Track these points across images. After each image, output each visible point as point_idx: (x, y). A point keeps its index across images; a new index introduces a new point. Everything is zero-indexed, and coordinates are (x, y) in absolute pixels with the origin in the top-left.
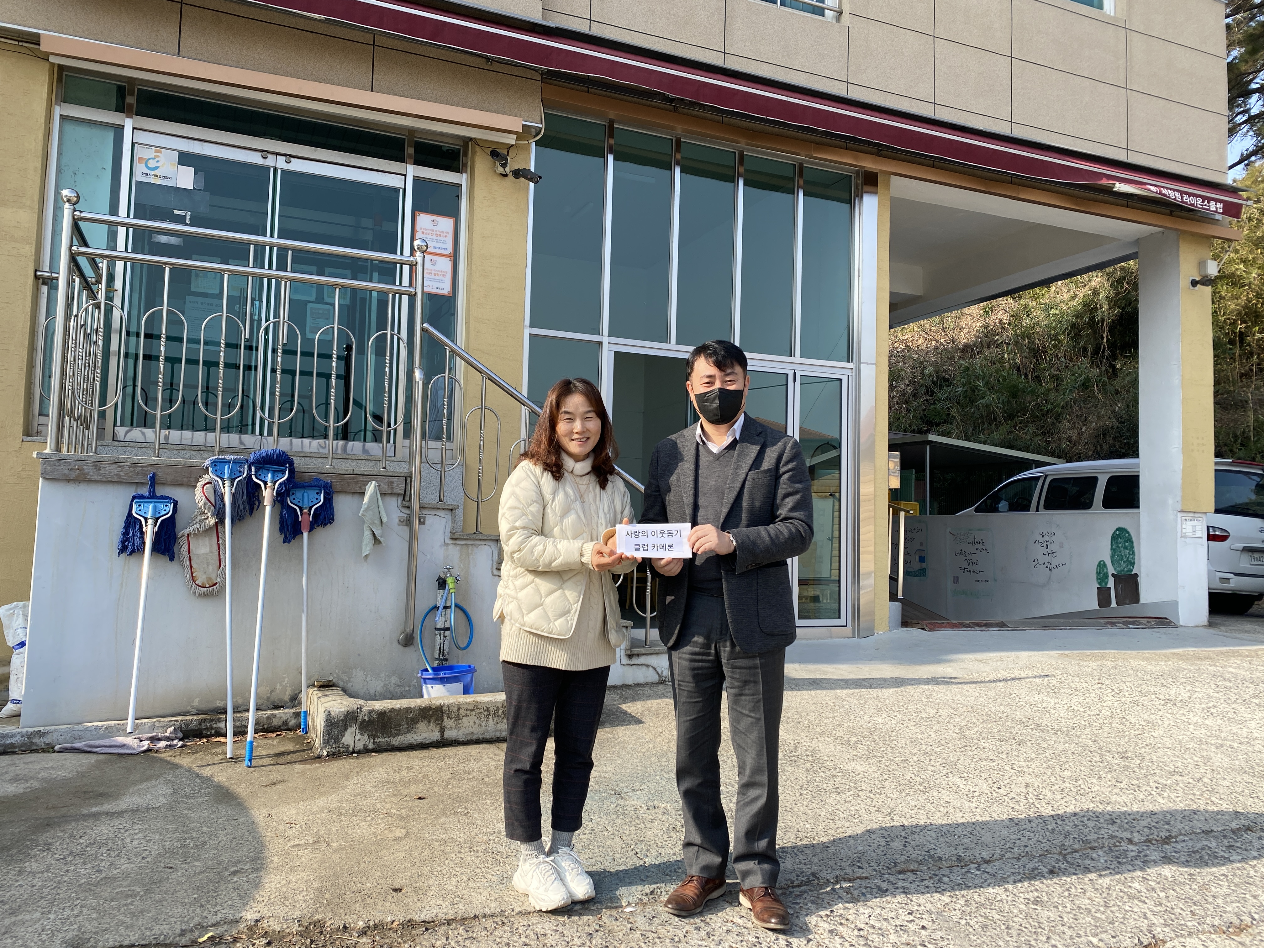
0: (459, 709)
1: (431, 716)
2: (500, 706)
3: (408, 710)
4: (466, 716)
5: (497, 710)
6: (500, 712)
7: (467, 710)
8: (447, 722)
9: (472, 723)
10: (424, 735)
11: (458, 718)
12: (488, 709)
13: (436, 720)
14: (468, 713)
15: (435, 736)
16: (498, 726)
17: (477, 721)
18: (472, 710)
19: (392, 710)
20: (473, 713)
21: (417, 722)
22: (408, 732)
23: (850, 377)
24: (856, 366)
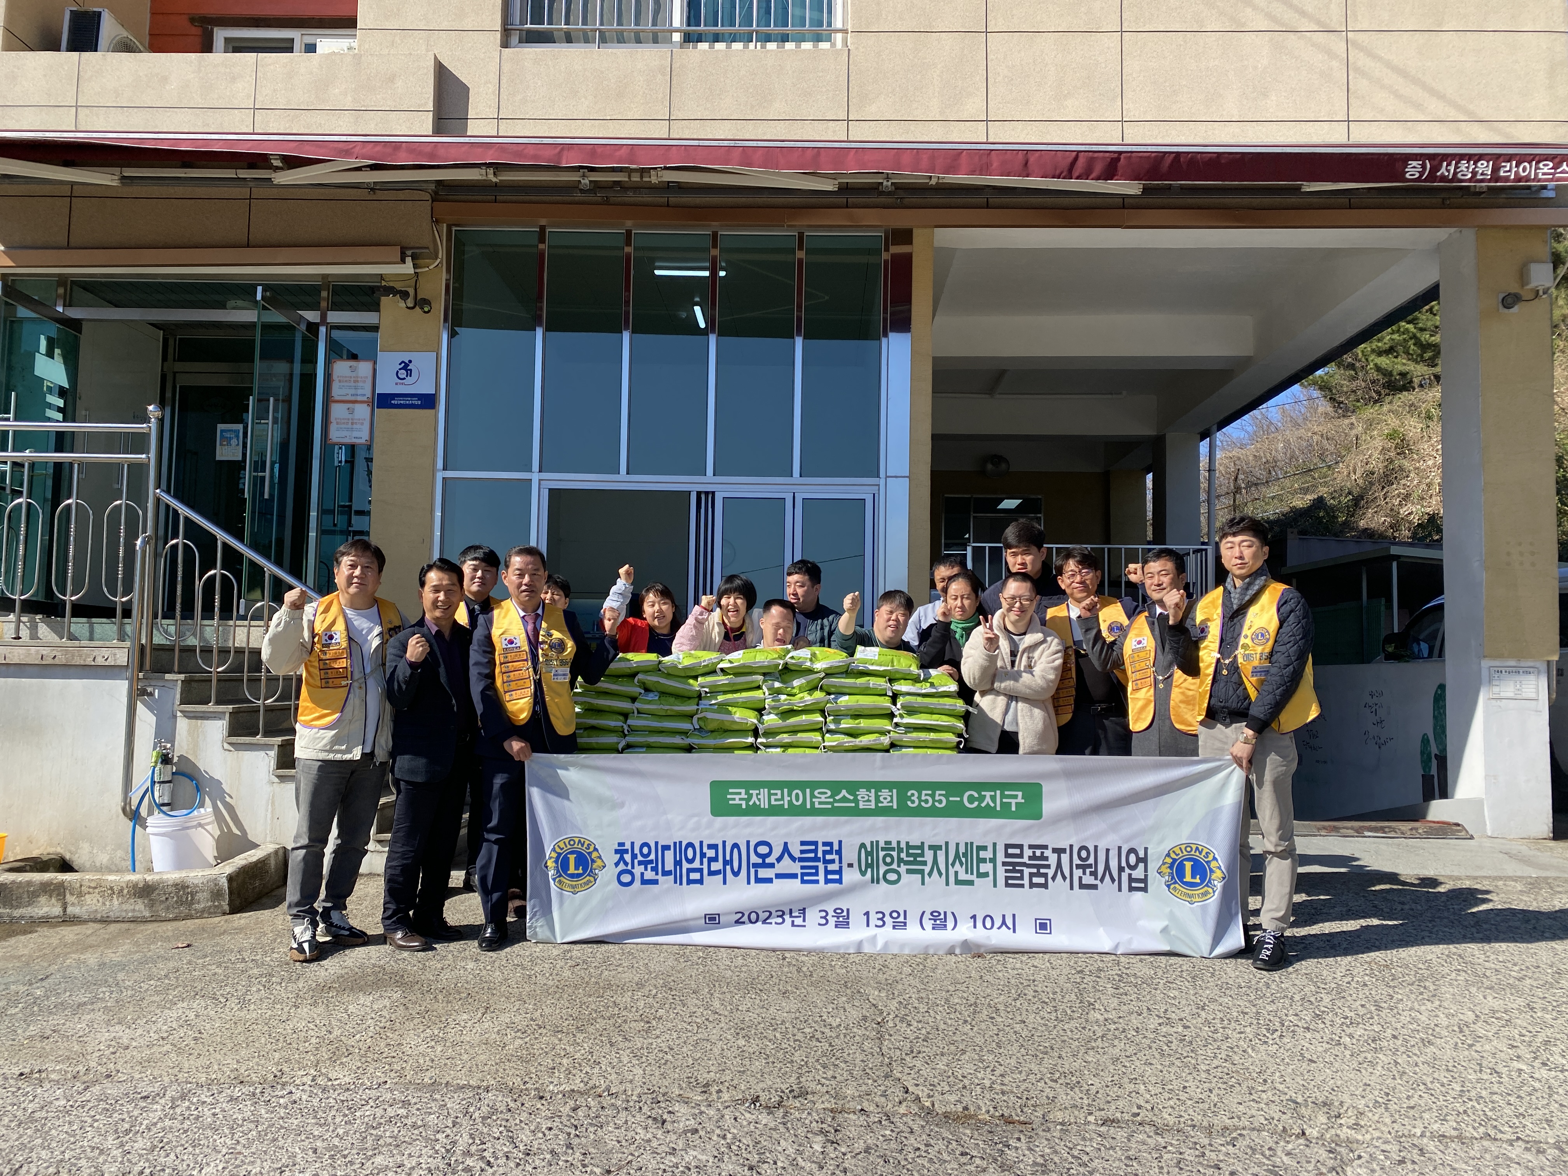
0: (81, 886)
1: (54, 890)
2: (125, 886)
3: (29, 883)
4: (89, 893)
5: (121, 890)
6: (125, 891)
7: (90, 887)
8: (69, 898)
9: (95, 901)
10: (45, 909)
11: (80, 895)
12: (111, 888)
13: (58, 895)
14: (91, 890)
15: (57, 910)
16: (124, 905)
17: (101, 900)
18: (95, 888)
19: (13, 882)
20: (97, 891)
21: (38, 896)
22: (29, 905)
23: (876, 495)
24: (882, 482)
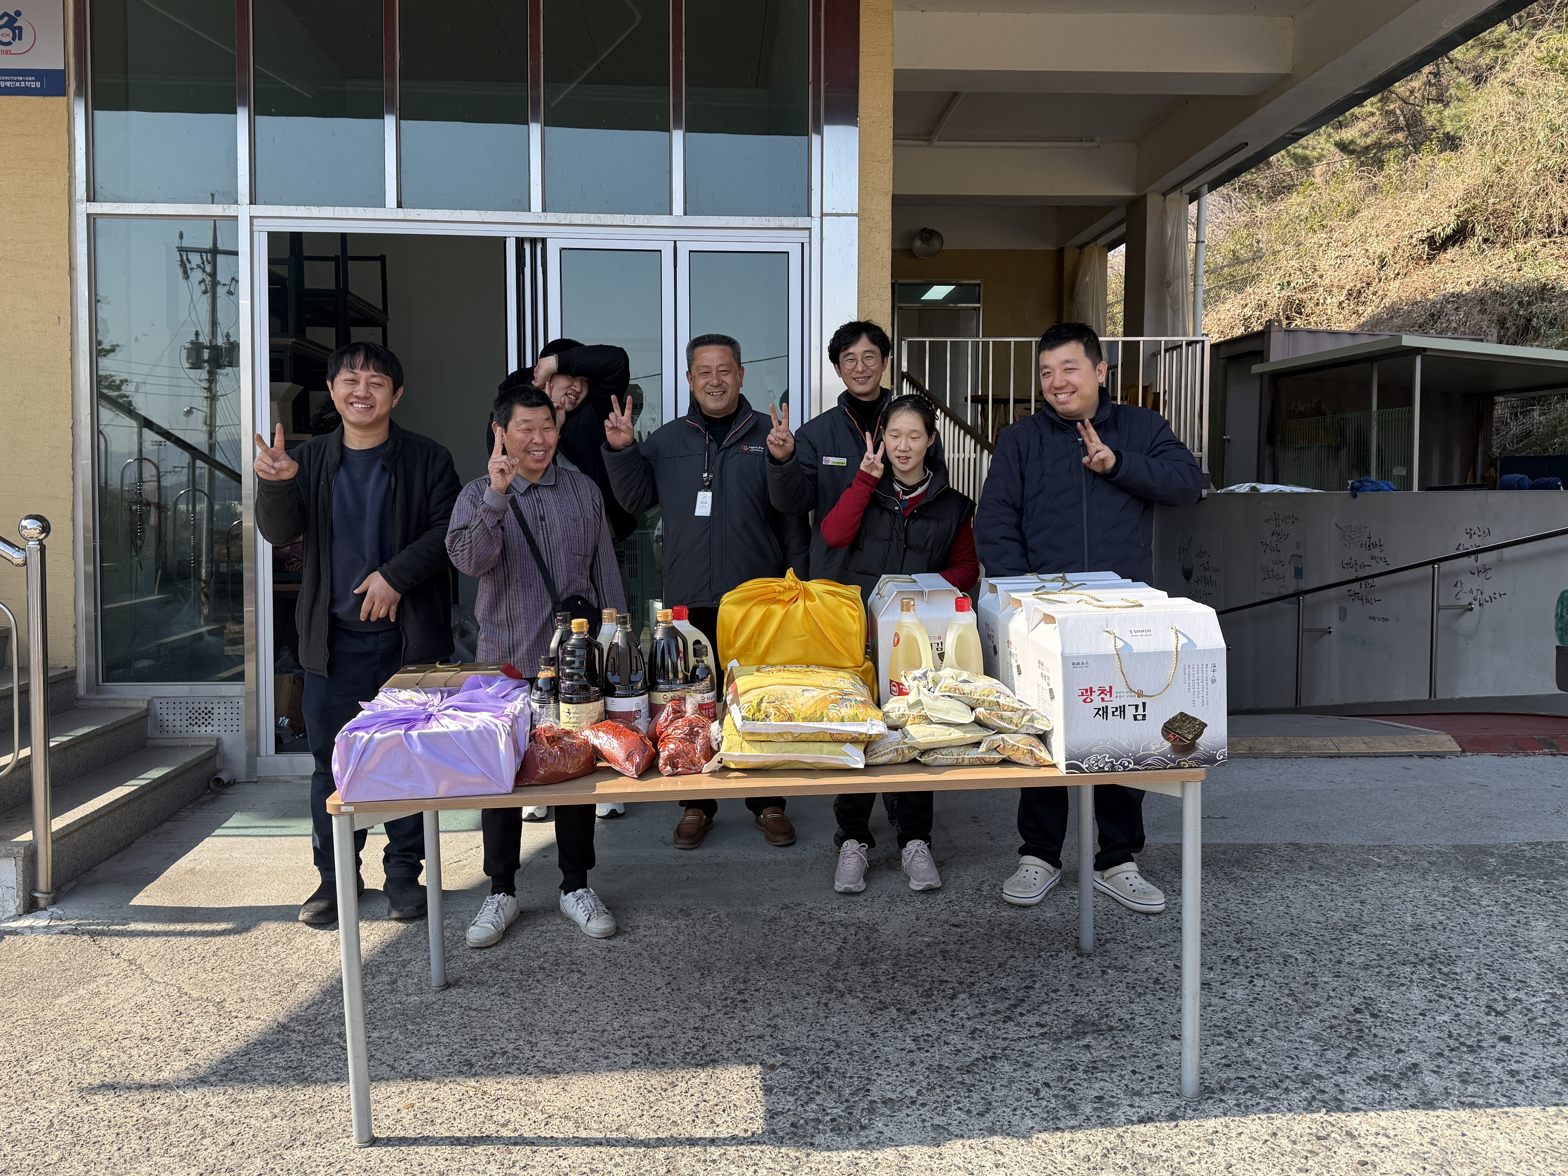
23: (806, 246)
24: (815, 224)
